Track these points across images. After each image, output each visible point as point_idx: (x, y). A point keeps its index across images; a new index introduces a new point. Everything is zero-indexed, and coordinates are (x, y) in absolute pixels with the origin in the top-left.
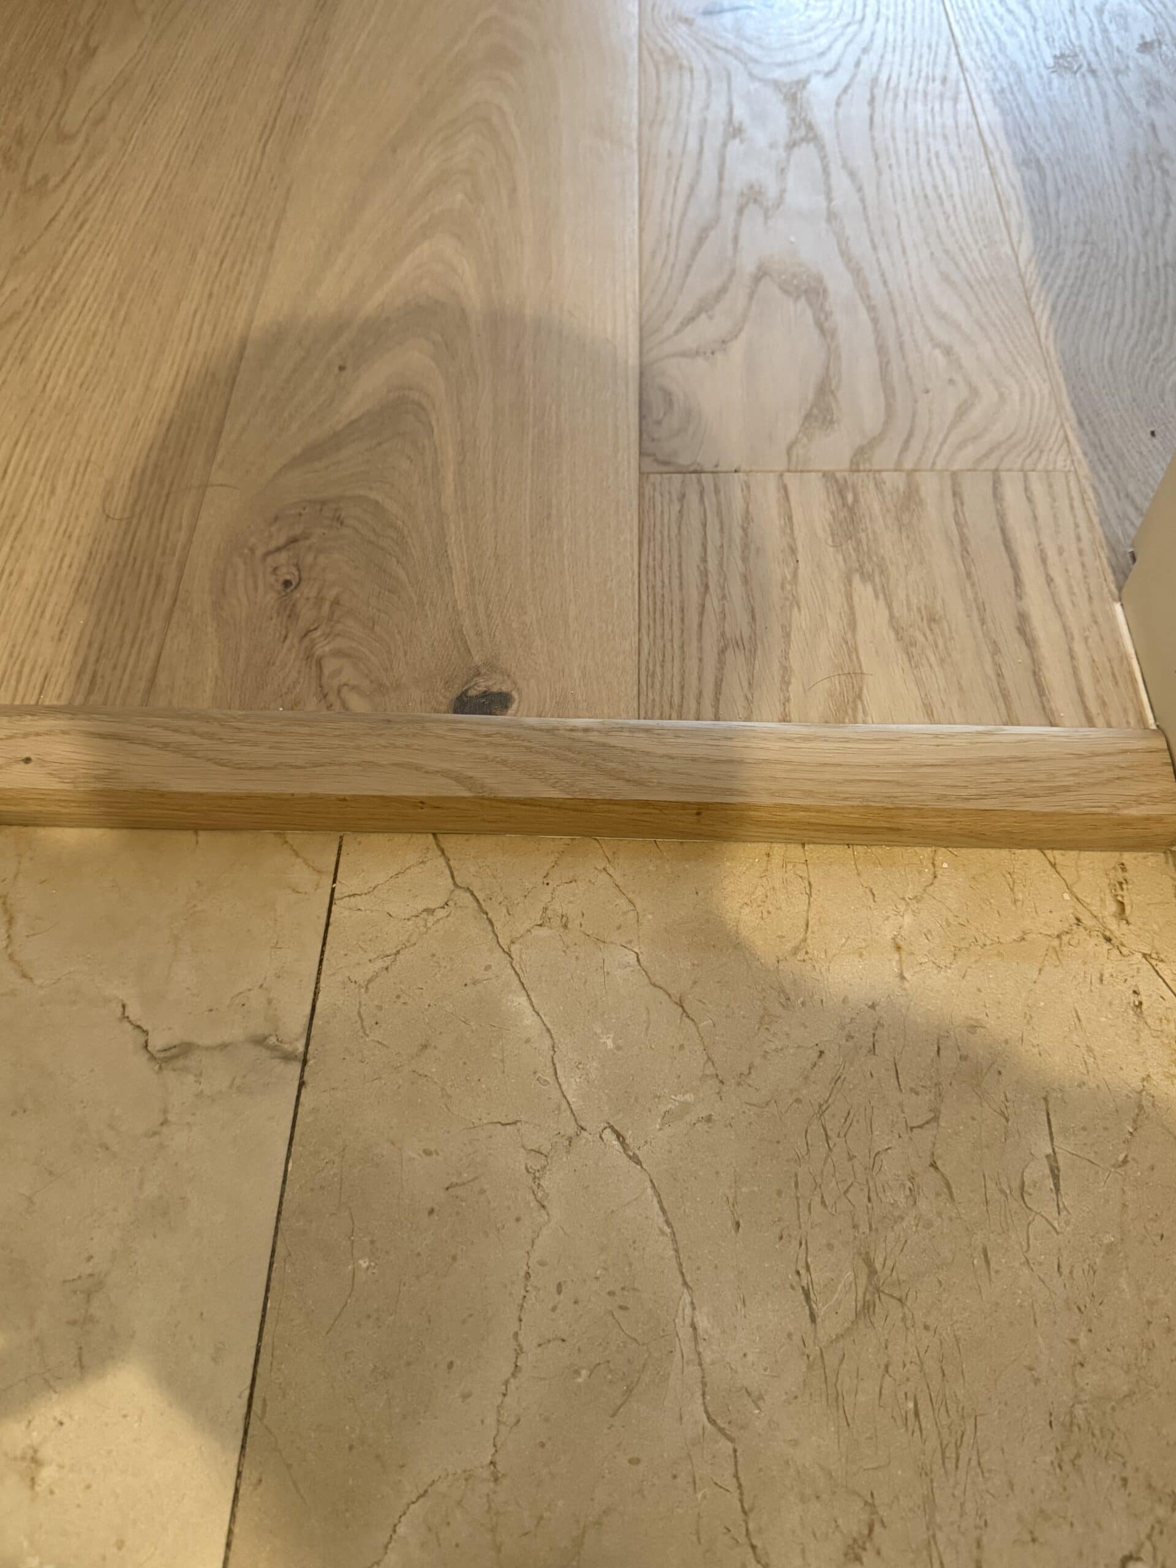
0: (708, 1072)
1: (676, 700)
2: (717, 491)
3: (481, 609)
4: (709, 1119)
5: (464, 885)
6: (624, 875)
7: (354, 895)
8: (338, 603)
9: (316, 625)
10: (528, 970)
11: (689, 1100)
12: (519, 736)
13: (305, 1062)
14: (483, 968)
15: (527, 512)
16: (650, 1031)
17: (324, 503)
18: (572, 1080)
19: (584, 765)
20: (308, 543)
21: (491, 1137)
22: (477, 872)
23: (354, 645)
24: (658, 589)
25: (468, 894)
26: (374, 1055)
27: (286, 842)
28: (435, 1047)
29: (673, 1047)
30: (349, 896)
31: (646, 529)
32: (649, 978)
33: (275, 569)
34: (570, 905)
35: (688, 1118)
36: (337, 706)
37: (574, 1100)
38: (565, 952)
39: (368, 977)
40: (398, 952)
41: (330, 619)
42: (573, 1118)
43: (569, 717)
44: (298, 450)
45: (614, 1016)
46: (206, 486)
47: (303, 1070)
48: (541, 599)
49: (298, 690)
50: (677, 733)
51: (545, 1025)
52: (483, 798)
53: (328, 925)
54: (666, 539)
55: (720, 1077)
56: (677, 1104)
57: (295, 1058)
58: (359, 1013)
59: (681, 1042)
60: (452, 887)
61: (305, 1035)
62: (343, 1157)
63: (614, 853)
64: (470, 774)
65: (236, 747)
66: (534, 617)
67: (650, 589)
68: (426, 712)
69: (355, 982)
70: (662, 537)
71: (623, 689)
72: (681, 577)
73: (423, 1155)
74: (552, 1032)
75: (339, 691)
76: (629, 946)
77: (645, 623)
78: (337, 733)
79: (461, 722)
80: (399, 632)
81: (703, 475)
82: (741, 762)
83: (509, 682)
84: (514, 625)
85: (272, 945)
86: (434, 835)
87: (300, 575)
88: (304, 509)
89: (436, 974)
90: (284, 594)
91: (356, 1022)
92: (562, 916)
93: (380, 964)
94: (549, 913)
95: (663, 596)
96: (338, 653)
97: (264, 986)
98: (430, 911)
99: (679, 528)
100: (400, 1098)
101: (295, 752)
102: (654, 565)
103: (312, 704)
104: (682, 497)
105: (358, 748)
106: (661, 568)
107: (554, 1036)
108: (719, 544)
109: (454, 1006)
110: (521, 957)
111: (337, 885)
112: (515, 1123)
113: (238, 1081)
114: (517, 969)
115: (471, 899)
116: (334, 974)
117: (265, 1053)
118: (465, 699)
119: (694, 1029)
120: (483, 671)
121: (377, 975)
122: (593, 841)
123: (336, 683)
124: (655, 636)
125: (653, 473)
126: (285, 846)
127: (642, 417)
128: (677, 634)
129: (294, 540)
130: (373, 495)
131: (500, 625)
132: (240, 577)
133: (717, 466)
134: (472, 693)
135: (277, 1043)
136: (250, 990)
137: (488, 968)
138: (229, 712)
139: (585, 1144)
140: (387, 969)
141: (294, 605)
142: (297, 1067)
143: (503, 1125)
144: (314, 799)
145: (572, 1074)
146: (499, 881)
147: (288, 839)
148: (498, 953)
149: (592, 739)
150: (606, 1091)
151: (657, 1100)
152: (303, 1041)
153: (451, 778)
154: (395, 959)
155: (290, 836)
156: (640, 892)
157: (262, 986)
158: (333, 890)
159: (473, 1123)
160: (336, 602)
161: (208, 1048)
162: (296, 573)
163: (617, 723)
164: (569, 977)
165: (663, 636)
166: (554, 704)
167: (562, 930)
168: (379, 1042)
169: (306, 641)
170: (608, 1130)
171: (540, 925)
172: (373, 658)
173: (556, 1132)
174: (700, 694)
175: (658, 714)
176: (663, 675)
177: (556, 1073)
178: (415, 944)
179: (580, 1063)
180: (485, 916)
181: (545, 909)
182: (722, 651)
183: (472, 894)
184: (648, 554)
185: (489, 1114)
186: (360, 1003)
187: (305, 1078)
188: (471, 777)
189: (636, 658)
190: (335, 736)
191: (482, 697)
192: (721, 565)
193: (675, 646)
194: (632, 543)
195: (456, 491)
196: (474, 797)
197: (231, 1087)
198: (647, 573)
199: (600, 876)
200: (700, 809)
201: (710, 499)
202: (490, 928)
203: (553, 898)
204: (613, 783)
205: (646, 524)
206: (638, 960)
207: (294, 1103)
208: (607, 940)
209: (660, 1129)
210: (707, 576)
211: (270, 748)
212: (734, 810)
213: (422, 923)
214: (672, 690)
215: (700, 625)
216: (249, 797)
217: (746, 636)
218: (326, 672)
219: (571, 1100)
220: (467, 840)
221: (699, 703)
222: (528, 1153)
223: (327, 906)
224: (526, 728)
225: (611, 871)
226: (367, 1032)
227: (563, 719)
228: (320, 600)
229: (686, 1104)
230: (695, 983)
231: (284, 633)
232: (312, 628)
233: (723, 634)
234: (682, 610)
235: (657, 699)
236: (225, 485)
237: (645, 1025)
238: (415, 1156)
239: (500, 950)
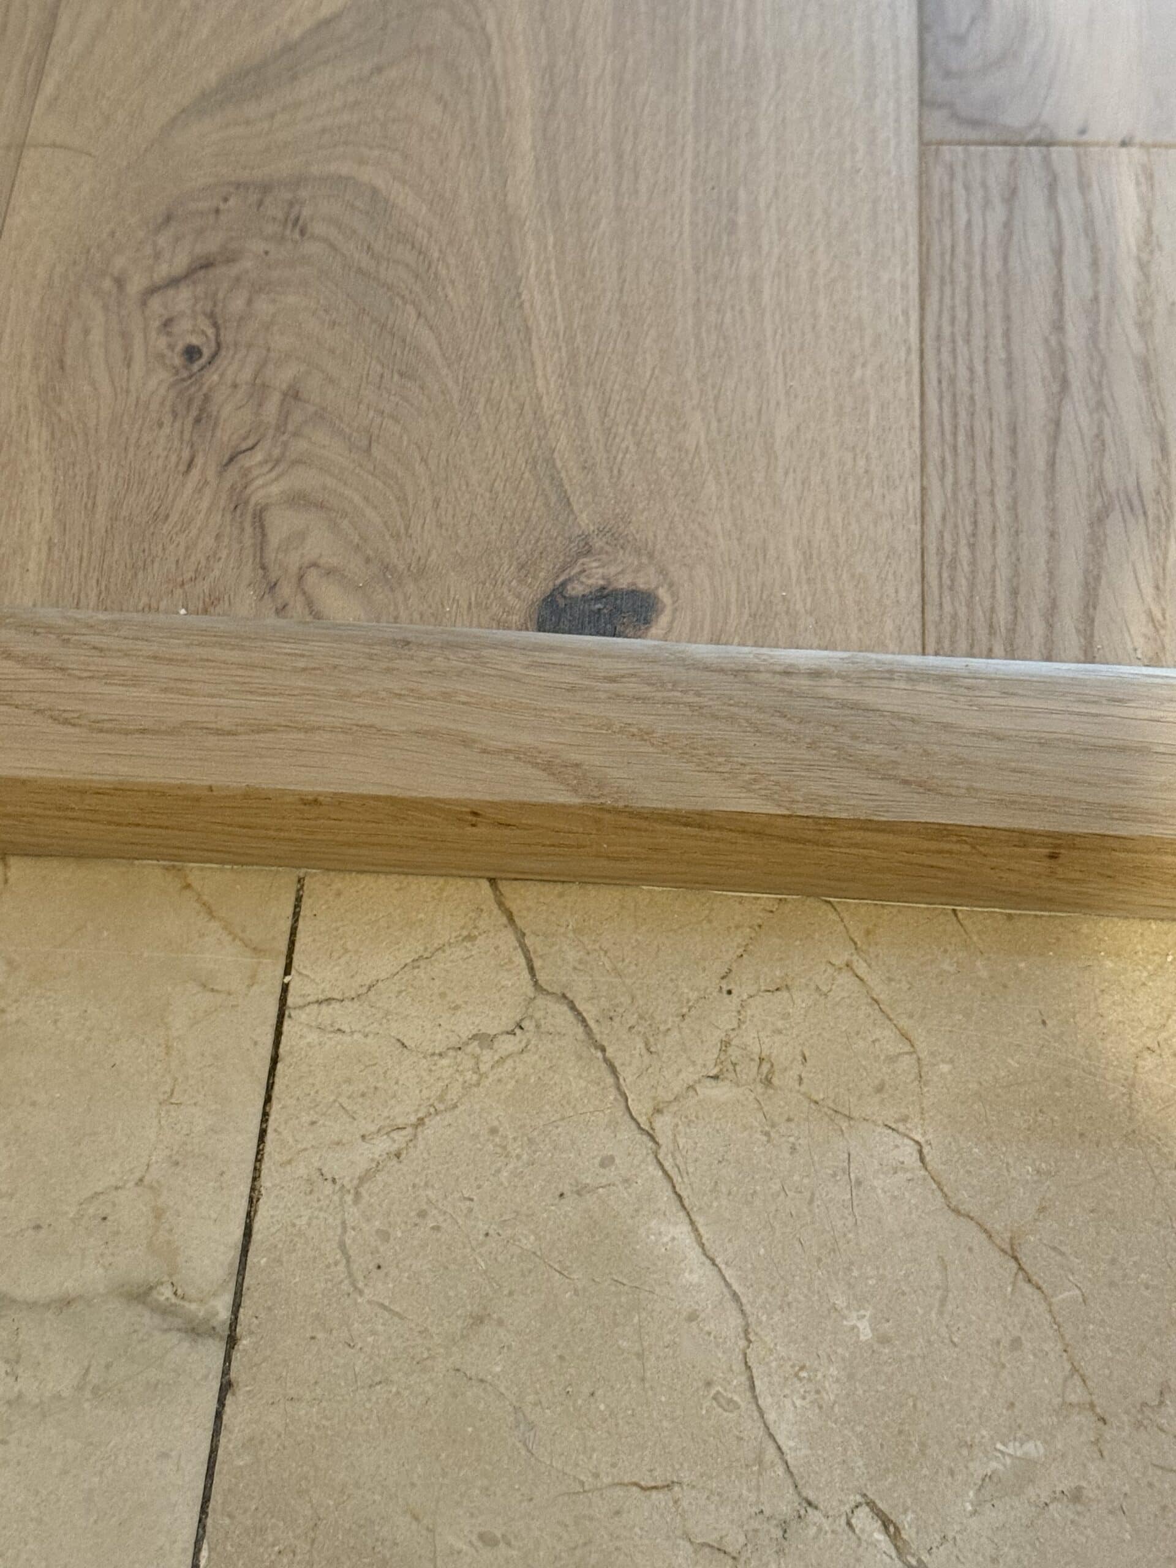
0: (1073, 1398)
1: (1003, 616)
2: (1084, 187)
3: (592, 416)
4: (1076, 1496)
5: (556, 989)
6: (890, 980)
7: (329, 1000)
8: (296, 396)
9: (250, 442)
10: (691, 1170)
11: (1033, 1453)
12: (675, 684)
13: (232, 1341)
14: (597, 1161)
15: (686, 218)
16: (950, 1307)
17: (266, 188)
18: (788, 1403)
19: (812, 746)
20: (235, 270)
21: (618, 1513)
22: (581, 962)
23: (330, 482)
24: (962, 385)
25: (565, 1008)
26: (373, 1333)
27: (188, 886)
28: (500, 1322)
29: (998, 1343)
30: (319, 1002)
31: (936, 261)
32: (946, 1196)
33: (167, 323)
34: (777, 1038)
35: (1031, 1492)
36: (298, 607)
37: (792, 1444)
38: (767, 1134)
39: (359, 1171)
40: (421, 1121)
41: (280, 428)
42: (790, 1481)
43: (777, 646)
44: (212, 76)
45: (870, 1270)
46: (22, 146)
47: (228, 1359)
48: (717, 398)
49: (217, 573)
50: (1009, 686)
51: (728, 1285)
52: (602, 809)
53: (275, 1060)
54: (977, 282)
55: (1098, 1410)
56: (1008, 1461)
57: (212, 1332)
58: (342, 1246)
59: (1016, 1333)
60: (530, 991)
61: (232, 1286)
62: (313, 1541)
63: (868, 932)
64: (575, 757)
65: (93, 687)
66: (703, 436)
67: (944, 384)
68: (479, 626)
69: (334, 1181)
70: (970, 277)
71: (891, 591)
72: (1009, 361)
73: (479, 1544)
74: (744, 1300)
75: (301, 578)
76: (901, 1127)
77: (935, 454)
78: (301, 664)
79: (552, 649)
80: (424, 460)
81: (1053, 149)
82: (1144, 751)
83: (652, 570)
84: (662, 452)
85: (162, 1097)
86: (492, 881)
87: (217, 335)
88: (226, 200)
89: (499, 1171)
90: (185, 374)
91: (336, 1264)
92: (761, 1060)
93: (382, 1145)
94: (734, 1053)
95: (972, 398)
96: (298, 500)
97: (146, 1182)
98: (485, 1040)
99: (1005, 259)
100: (428, 1426)
101: (215, 701)
102: (953, 334)
103: (245, 602)
104: (1011, 195)
105: (344, 695)
106: (968, 341)
107: (748, 1308)
108: (1090, 294)
109: (538, 1238)
110: (675, 1141)
111: (293, 979)
112: (668, 1487)
113: (94, 1378)
114: (668, 1165)
115: (570, 1015)
116: (289, 1162)
117: (148, 1319)
118: (561, 602)
119: (1043, 1307)
120: (598, 543)
121: (378, 1167)
122: (825, 907)
123: (294, 560)
124: (956, 483)
125: (950, 143)
126: (188, 893)
127: (923, 28)
128: (1002, 479)
129: (207, 264)
130: (366, 174)
131: (632, 449)
132: (97, 335)
133: (1083, 132)
134: (576, 589)
135: (174, 1300)
136: (117, 1188)
137: (607, 1162)
138: (80, 615)
139: (816, 1537)
140: (398, 1156)
141: (207, 398)
142: (215, 1351)
143: (643, 1489)
144: (253, 798)
145: (787, 1391)
146: (628, 981)
147: (191, 879)
148: (627, 1133)
149: (829, 691)
150: (859, 1429)
151: (965, 1452)
152: (228, 1298)
153: (536, 765)
154: (415, 1136)
155: (195, 872)
156: (923, 1017)
157: (141, 1180)
158: (285, 988)
159: (582, 1483)
160: (293, 394)
161: (32, 1306)
162: (210, 332)
163: (878, 661)
164: (776, 1187)
165: (972, 483)
166: (746, 617)
167: (760, 1089)
168: (383, 1306)
169: (233, 473)
170: (864, 1512)
171: (716, 1077)
172: (370, 512)
173: (755, 1509)
174: (1053, 606)
175: (963, 645)
176: (973, 563)
177: (753, 1387)
178: (455, 1106)
179: (802, 1368)
180: (599, 1054)
181: (726, 1044)
182: (1099, 519)
183: (573, 1007)
184: (941, 312)
185: (614, 1465)
186: (344, 1223)
187: (233, 1375)
188: (577, 765)
189: (916, 528)
190: (295, 670)
191: (598, 599)
192: (1093, 336)
193: (999, 505)
194: (905, 287)
195: (538, 172)
196: (583, 807)
197: (80, 1388)
198: (939, 350)
199: (840, 981)
200: (1059, 846)
201: (1070, 203)
202: (610, 1080)
203: (740, 1022)
204: (874, 785)
205: (936, 249)
206: (922, 1159)
207: (210, 1425)
208: (855, 1114)
209: (975, 1513)
210: (1063, 360)
211: (165, 690)
212: (1128, 851)
213: (469, 1063)
214: (993, 596)
215: (1052, 463)
216: (120, 790)
217: (1148, 490)
218: (274, 539)
219: (786, 1444)
220: (561, 895)
221: (1050, 626)
222: (696, 1552)
223: (273, 1021)
224: (688, 667)
225: (861, 968)
226: (360, 1285)
227: (764, 650)
228: (259, 390)
229: (1029, 1462)
230: (1042, 1210)
231: (186, 454)
232: (244, 446)
233: (1100, 484)
234: (1013, 430)
235: (963, 612)
236: (63, 147)
237: (939, 1293)
238: (460, 1545)
239: (633, 1126)
